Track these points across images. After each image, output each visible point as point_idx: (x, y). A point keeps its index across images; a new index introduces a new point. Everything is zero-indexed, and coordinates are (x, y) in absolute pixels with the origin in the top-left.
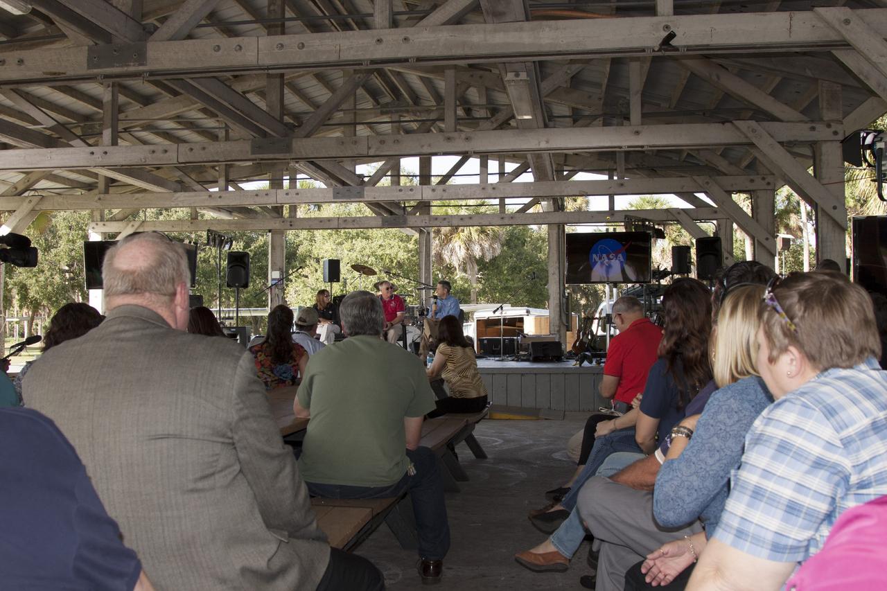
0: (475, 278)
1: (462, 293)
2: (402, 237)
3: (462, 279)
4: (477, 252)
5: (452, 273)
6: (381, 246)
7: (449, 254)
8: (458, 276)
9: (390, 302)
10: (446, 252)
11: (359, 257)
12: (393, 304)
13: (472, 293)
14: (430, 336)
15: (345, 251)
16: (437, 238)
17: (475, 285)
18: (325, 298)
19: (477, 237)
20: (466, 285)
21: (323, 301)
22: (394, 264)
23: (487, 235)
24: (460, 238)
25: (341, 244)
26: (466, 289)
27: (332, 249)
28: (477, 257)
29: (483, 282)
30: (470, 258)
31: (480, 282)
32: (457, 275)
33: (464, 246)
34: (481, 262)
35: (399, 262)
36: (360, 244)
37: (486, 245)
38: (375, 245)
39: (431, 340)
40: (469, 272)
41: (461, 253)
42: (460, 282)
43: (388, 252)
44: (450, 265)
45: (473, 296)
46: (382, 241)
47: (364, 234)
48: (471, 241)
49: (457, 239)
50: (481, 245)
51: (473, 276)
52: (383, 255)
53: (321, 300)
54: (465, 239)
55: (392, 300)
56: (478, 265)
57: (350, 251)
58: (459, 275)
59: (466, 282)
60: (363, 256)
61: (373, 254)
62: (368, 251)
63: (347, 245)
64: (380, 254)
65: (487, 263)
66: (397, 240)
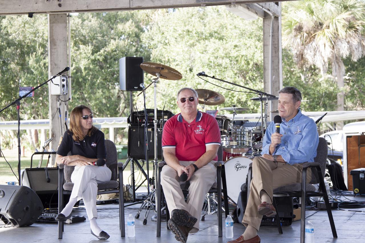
0: (342, 80)
1: (326, 97)
2: (259, 36)
3: (327, 81)
4: (345, 52)
5: (316, 75)
6: (236, 46)
7: (312, 53)
8: (323, 79)
9: (194, 125)
10: (309, 51)
11: (212, 59)
12: (199, 130)
13: (338, 97)
14: (263, 191)
15: (198, 53)
16: (299, 37)
17: (342, 88)
18: (84, 121)
19: (344, 34)
20: (331, 89)
21: (81, 126)
22: (250, 67)
23: (356, 31)
24: (324, 35)
25: (193, 45)
26: (331, 93)
27: (183, 51)
28: (344, 57)
29: (351, 84)
30: (337, 58)
31: (348, 84)
32: (321, 77)
33: (329, 43)
34: (347, 61)
35: (256, 64)
36: (213, 45)
37: (355, 42)
38: (229, 45)
39: (264, 199)
40: (334, 73)
41: (327, 53)
42: (324, 85)
43: (243, 53)
44: (314, 66)
45: (340, 100)
46: (237, 40)
47: (219, 34)
48: (337, 38)
49: (321, 36)
50: (348, 42)
51: (340, 77)
52: (238, 56)
53: (77, 124)
54: (330, 36)
55: (199, 123)
56: (346, 65)
57: (202, 53)
58: (323, 77)
59: (331, 85)
60: (216, 58)
61: (227, 56)
62: (221, 53)
63: (200, 46)
64: (235, 55)
65: (356, 63)
66: (253, 40)
